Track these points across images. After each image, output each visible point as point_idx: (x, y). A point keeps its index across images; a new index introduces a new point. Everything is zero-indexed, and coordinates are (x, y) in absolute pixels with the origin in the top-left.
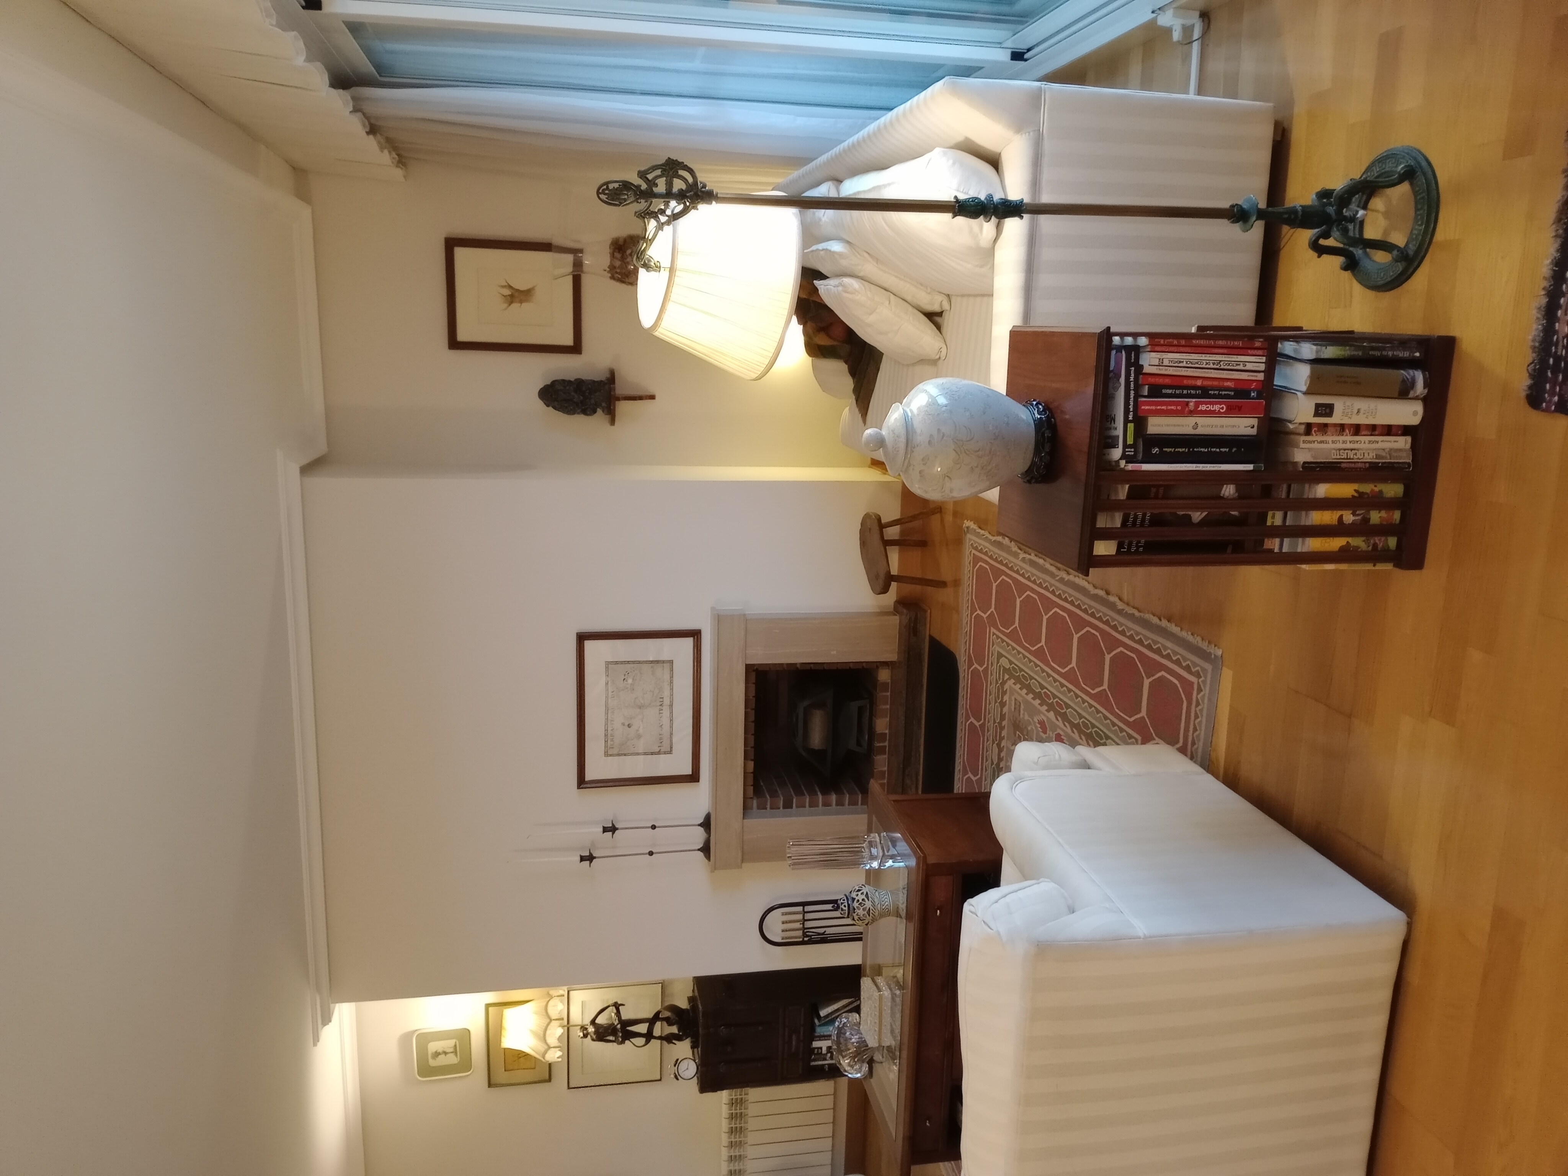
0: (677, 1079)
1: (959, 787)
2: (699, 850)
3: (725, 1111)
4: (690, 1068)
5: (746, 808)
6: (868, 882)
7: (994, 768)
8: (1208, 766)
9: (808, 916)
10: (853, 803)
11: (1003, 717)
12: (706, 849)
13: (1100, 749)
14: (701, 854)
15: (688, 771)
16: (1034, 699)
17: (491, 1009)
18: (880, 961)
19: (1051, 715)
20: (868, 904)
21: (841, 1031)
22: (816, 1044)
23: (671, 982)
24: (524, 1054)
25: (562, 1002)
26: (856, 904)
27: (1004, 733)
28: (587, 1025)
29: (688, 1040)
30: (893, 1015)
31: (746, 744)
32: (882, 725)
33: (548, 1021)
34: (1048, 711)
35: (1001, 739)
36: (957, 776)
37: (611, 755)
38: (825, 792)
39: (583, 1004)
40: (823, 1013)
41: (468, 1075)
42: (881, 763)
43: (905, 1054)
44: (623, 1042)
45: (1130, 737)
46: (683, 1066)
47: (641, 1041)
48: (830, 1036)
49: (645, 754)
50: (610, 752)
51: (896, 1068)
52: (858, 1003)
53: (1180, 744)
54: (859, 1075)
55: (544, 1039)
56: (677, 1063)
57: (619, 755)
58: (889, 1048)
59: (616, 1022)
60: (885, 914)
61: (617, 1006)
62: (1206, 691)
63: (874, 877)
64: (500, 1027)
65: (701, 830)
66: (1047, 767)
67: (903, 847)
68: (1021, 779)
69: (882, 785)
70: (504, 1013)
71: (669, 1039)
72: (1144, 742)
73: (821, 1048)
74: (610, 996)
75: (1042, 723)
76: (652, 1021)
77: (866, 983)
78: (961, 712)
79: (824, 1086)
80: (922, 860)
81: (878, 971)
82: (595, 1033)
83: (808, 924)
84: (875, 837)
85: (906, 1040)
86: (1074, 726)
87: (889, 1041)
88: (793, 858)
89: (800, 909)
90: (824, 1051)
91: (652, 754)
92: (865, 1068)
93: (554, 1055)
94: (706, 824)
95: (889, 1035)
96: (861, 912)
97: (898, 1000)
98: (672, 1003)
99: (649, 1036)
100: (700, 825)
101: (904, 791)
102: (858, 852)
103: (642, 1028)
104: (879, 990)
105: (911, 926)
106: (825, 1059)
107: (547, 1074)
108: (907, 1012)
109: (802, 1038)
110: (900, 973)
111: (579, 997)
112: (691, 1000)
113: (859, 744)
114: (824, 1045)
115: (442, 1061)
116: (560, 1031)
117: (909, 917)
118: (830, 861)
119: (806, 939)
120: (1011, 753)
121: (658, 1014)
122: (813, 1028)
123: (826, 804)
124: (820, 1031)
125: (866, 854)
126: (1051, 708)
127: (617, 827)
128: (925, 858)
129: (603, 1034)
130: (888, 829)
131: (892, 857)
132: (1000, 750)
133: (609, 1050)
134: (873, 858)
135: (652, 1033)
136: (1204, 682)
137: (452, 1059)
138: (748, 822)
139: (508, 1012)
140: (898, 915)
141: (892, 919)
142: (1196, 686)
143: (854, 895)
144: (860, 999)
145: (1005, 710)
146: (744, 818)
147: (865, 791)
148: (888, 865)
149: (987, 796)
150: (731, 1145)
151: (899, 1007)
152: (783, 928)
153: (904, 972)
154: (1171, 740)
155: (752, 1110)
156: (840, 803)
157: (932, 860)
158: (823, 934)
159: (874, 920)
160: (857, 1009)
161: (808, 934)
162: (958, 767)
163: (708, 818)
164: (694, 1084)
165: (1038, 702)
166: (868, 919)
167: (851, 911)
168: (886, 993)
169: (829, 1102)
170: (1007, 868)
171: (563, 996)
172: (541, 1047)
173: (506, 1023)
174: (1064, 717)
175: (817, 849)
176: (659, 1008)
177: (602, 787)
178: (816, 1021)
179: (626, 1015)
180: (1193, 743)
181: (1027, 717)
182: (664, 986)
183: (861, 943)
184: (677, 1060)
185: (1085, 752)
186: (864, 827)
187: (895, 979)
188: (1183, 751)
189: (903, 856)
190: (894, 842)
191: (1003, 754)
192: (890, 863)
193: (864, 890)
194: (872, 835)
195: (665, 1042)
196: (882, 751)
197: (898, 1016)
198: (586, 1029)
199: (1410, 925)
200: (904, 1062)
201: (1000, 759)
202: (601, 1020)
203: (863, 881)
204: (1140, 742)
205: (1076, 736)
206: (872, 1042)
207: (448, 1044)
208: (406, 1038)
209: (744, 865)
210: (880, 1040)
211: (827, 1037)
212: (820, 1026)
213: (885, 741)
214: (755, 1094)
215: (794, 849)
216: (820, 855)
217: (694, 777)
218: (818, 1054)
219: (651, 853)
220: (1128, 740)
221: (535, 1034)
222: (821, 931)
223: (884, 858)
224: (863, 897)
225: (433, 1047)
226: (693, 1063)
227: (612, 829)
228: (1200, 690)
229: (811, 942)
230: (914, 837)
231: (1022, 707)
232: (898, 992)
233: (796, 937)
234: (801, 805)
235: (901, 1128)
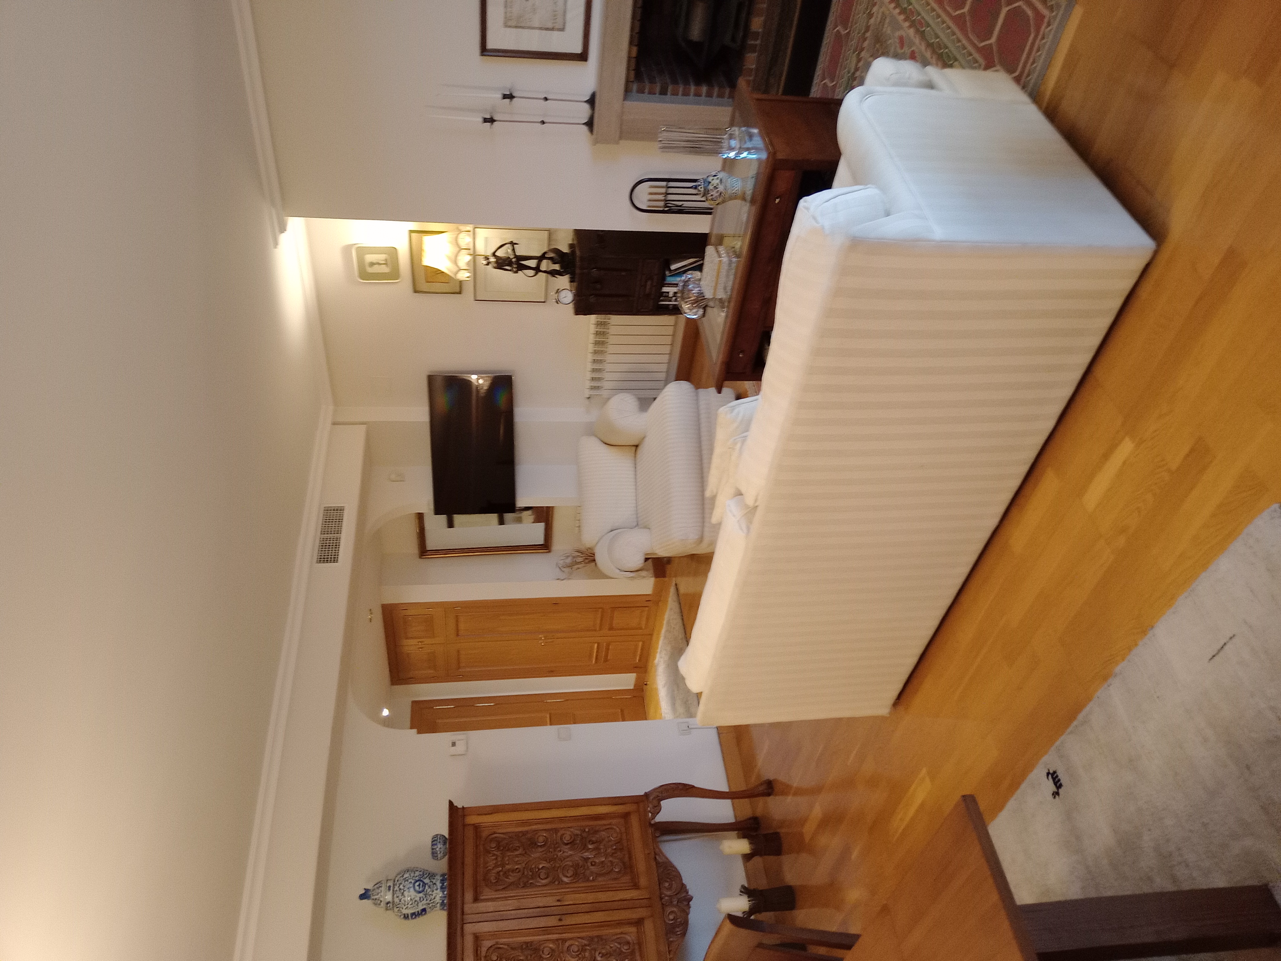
0: (558, 303)
1: (816, 92)
2: (584, 124)
3: (592, 329)
4: (568, 296)
5: (627, 90)
6: (723, 169)
7: (849, 76)
8: (1035, 97)
9: (671, 191)
10: (721, 96)
11: (867, 29)
12: (590, 124)
13: (948, 71)
14: (585, 128)
15: (578, 50)
16: (900, 13)
17: (413, 235)
18: (725, 231)
19: (911, 32)
20: (721, 188)
21: (686, 283)
22: (665, 289)
23: (556, 231)
24: (439, 272)
25: (469, 235)
26: (711, 187)
27: (866, 44)
28: (489, 256)
29: (567, 276)
30: (727, 276)
31: (632, 29)
32: (757, 24)
33: (458, 249)
34: (910, 27)
35: (862, 49)
36: (816, 80)
37: (510, 27)
38: (698, 83)
39: (486, 239)
40: (673, 267)
41: (397, 282)
42: (751, 60)
43: (732, 304)
44: (516, 272)
45: (976, 61)
46: (563, 294)
47: (531, 272)
48: (677, 284)
49: (541, 29)
50: (509, 23)
51: (723, 314)
52: (701, 262)
53: (1017, 74)
54: (695, 317)
55: (455, 262)
56: (558, 291)
57: (516, 27)
58: (721, 299)
59: (512, 257)
60: (734, 197)
61: (512, 243)
62: (1054, 26)
63: (729, 165)
64: (421, 250)
65: (587, 107)
66: (896, 84)
67: (758, 141)
68: (870, 93)
69: (748, 82)
70: (423, 239)
71: (553, 273)
72: (987, 68)
73: (668, 293)
74: (509, 236)
75: (901, 39)
76: (541, 258)
77: (710, 250)
78: (831, 18)
79: (668, 319)
80: (772, 155)
81: (720, 240)
82: (497, 262)
83: (670, 197)
84: (736, 130)
85: (734, 296)
86: (929, 45)
87: (721, 295)
88: (663, 142)
89: (664, 184)
90: (671, 295)
91: (547, 29)
92: (701, 312)
93: (464, 275)
94: (591, 101)
95: (722, 290)
96: (714, 193)
97: (734, 265)
98: (556, 247)
99: (537, 270)
100: (586, 102)
101: (766, 92)
102: (719, 142)
103: (532, 263)
104: (720, 256)
105: (754, 209)
106: (670, 301)
107: (458, 289)
108: (739, 275)
109: (655, 284)
110: (738, 244)
111: (483, 234)
112: (571, 246)
113: (733, 39)
114: (671, 290)
115: (376, 269)
116: (469, 258)
117: (753, 201)
118: (695, 148)
119: (666, 209)
120: (868, 66)
121: (545, 253)
122: (664, 278)
123: (698, 95)
124: (670, 280)
125: (725, 145)
126: (913, 25)
127: (514, 95)
128: (775, 153)
129: (502, 264)
130: (748, 125)
131: (748, 149)
132: (859, 60)
133: (506, 277)
134: (731, 149)
135: (539, 268)
136: (1055, 17)
137: (384, 269)
138: (628, 103)
139: (426, 239)
140: (744, 199)
141: (738, 202)
142: (1046, 20)
143: (710, 179)
144: (703, 259)
145: (872, 21)
146: (624, 100)
147: (733, 85)
148: (742, 156)
149: (839, 103)
150: (595, 352)
151: (733, 271)
152: (648, 198)
153: (741, 244)
154: (1010, 70)
155: (612, 330)
156: (709, 95)
157: (780, 156)
158: (680, 206)
159: (724, 202)
160: (700, 268)
161: (667, 205)
162: (818, 72)
163: (593, 96)
164: (570, 308)
165: (902, 17)
166: (719, 200)
167: (706, 193)
168: (725, 259)
169: (670, 330)
170: (842, 171)
171: (469, 231)
172: (455, 269)
173: (426, 246)
174: (922, 35)
175: (685, 136)
176: (545, 250)
177: (501, 56)
178: (667, 273)
179: (520, 252)
180: (1028, 75)
181: (889, 32)
182: (551, 233)
183: (709, 217)
184: (558, 290)
185: (933, 73)
186: (727, 119)
187: (733, 249)
188: (1017, 80)
189: (757, 149)
190: (751, 136)
191: (861, 64)
192: (745, 154)
193: (721, 175)
194: (733, 129)
195: (549, 276)
196: (753, 49)
197: (732, 277)
198: (488, 259)
199: (1156, 253)
200: (731, 311)
201: (857, 69)
202: (500, 253)
203: (719, 166)
204: (983, 67)
205: (928, 54)
206: (708, 295)
207: (381, 257)
208: (347, 249)
209: (621, 142)
210: (715, 293)
211: (676, 285)
212: (669, 276)
213: (756, 39)
214: (615, 319)
215: (665, 134)
216: (687, 142)
217: (583, 57)
218: (665, 296)
219: (543, 122)
220: (973, 65)
221: (449, 258)
222: (680, 203)
223: (741, 150)
224: (718, 181)
225: (369, 258)
226: (570, 293)
227: (509, 97)
228: (1049, 24)
229: (670, 211)
230: (768, 133)
231: (887, 21)
232: (734, 260)
233: (660, 207)
234: (675, 94)
235: (721, 357)
